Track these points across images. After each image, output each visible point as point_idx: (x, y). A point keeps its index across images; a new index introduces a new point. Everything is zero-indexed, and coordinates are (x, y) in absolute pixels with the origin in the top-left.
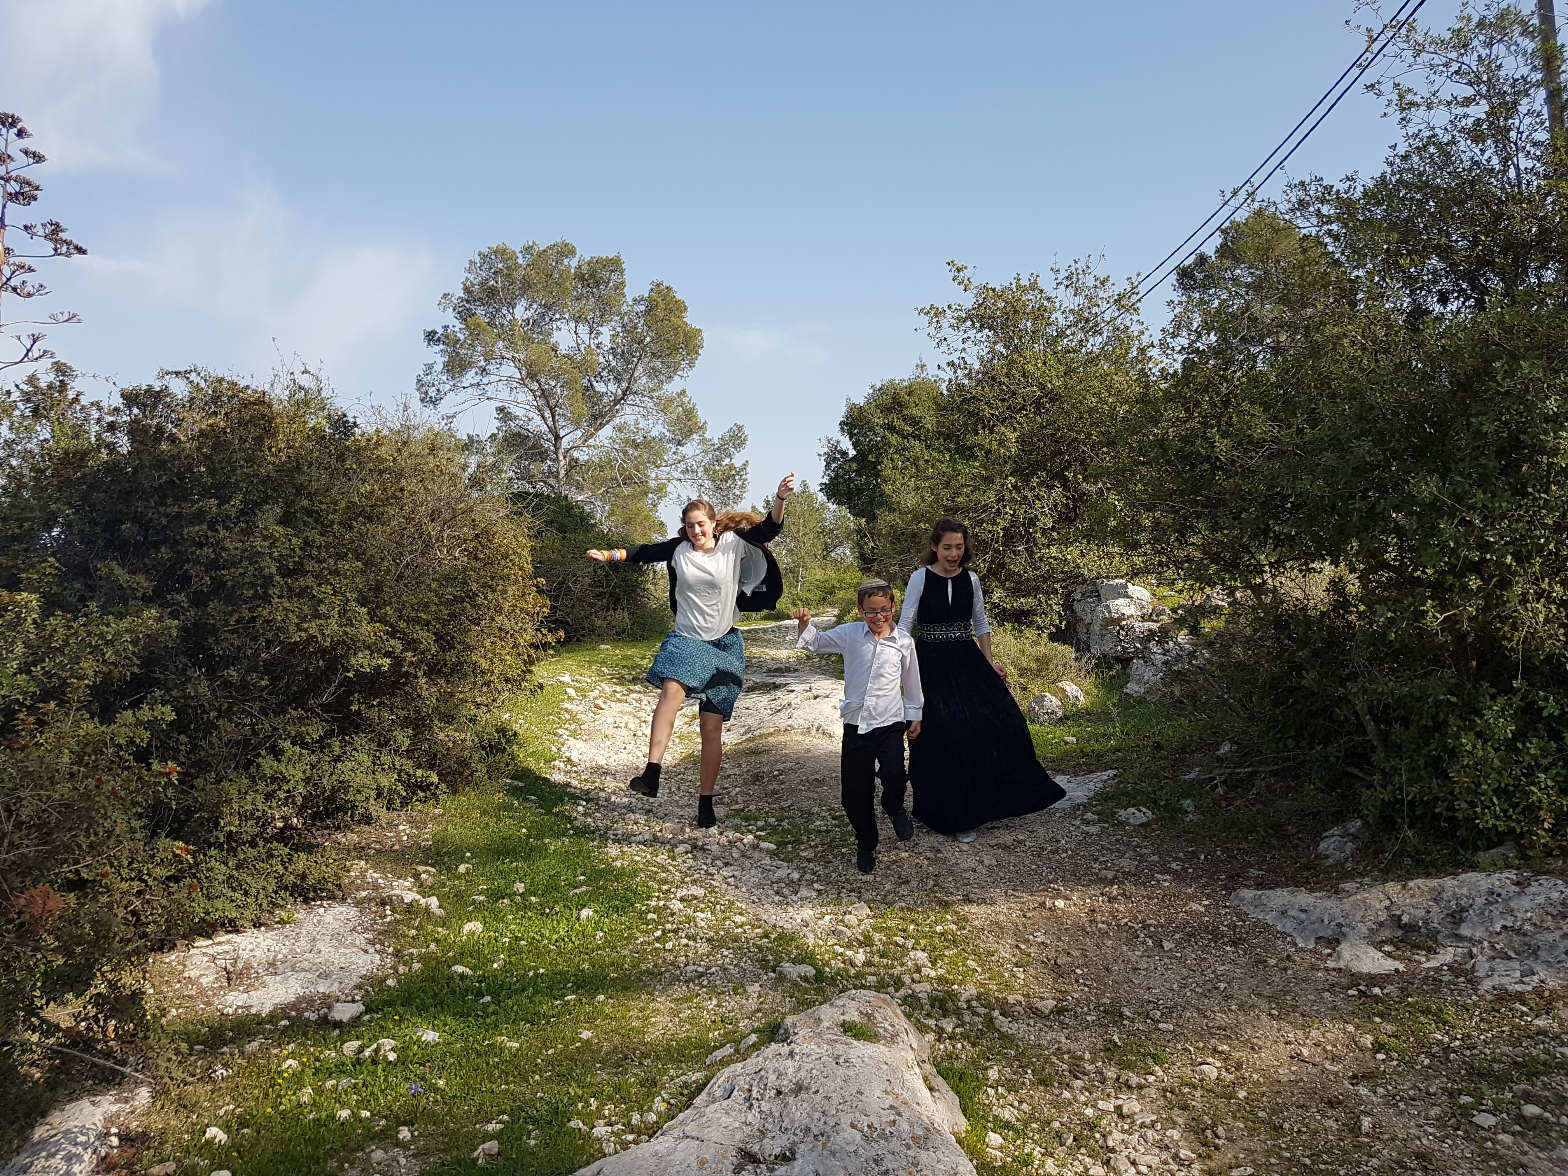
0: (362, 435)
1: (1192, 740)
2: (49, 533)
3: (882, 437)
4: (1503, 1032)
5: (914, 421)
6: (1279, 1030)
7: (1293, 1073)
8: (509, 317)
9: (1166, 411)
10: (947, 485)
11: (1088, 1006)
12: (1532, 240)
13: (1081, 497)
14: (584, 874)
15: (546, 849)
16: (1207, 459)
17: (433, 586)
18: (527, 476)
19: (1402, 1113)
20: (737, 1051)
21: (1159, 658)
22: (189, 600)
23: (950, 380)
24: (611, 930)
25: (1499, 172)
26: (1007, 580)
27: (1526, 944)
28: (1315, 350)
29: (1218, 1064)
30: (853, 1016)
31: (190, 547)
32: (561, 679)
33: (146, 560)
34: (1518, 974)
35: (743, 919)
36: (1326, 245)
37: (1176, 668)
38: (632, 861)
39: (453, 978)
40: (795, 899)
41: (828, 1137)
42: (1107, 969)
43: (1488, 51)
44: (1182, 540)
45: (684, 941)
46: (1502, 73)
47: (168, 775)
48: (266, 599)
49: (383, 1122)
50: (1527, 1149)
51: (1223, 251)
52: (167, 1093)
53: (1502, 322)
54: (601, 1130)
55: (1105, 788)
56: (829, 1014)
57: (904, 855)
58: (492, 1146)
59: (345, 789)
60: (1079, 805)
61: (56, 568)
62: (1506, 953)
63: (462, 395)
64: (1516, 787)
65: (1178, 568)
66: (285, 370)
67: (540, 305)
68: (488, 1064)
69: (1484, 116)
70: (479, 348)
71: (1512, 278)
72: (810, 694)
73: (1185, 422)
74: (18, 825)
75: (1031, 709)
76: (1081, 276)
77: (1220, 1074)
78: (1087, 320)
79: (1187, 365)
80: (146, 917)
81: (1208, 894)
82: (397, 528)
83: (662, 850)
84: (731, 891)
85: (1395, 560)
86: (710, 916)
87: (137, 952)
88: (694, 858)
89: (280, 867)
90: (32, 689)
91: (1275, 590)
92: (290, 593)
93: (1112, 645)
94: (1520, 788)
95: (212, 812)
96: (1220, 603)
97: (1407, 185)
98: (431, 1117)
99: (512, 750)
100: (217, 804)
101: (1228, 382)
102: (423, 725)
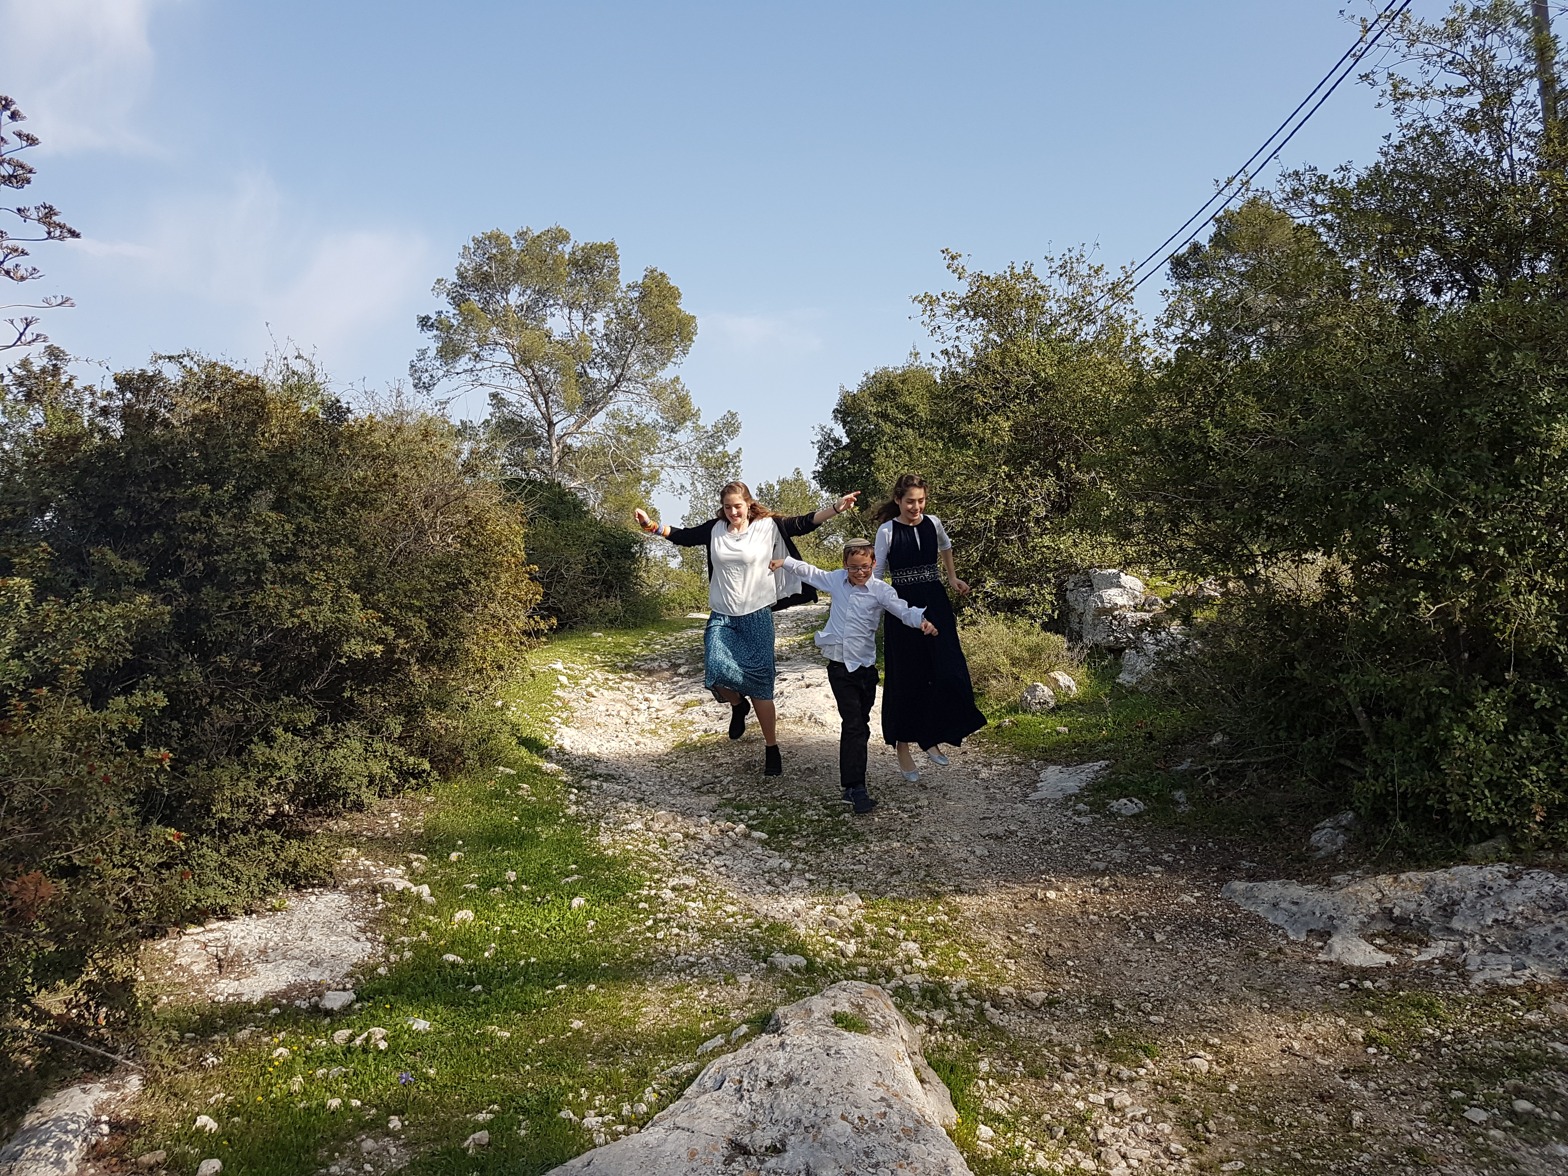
0: (356, 421)
1: (1183, 731)
2: (42, 517)
3: (876, 425)
4: (1495, 1026)
5: (908, 410)
6: (1270, 1024)
7: (1284, 1067)
8: (503, 303)
9: (1159, 400)
10: (941, 473)
11: (1079, 998)
12: (1526, 231)
13: (1075, 486)
14: (575, 863)
15: (538, 837)
16: (1201, 449)
17: (426, 572)
18: (521, 463)
19: (1393, 1107)
20: (728, 1042)
21: (1151, 648)
22: (182, 586)
23: (944, 369)
24: (602, 919)
25: (1492, 162)
26: (1000, 569)
27: (1517, 938)
28: (1309, 341)
29: (1209, 1057)
30: (844, 1007)
31: (183, 532)
32: (554, 666)
33: (138, 545)
34: (1509, 968)
35: (735, 909)
36: (1320, 235)
37: (1168, 658)
38: (624, 850)
39: (445, 967)
40: (786, 888)
41: (819, 1128)
42: (1099, 961)
43: (1481, 42)
44: (1175, 529)
45: (676, 931)
46: (1496, 64)
47: (160, 761)
48: (259, 584)
49: (374, 1111)
50: (1518, 1144)
51: (1217, 240)
52: (158, 1081)
53: (1495, 313)
54: (591, 1120)
55: (1097, 778)
56: (820, 1005)
57: (896, 845)
58: (483, 1136)
59: (337, 776)
60: (1071, 796)
61: (49, 553)
62: (1497, 947)
63: (456, 381)
64: (1508, 779)
65: (1170, 558)
66: (278, 355)
67: (534, 291)
68: (478, 1053)
69: (1478, 107)
70: (473, 334)
71: (1506, 269)
72: (802, 683)
73: (1178, 412)
74: (11, 811)
75: (1023, 699)
76: (1075, 265)
77: (1211, 1068)
78: (1081, 309)
79: (1181, 355)
80: (138, 904)
81: (1199, 886)
82: (390, 514)
83: (654, 839)
84: (723, 880)
85: (1388, 551)
86: (701, 905)
87: (128, 939)
88: (686, 847)
89: (272, 854)
90: (24, 674)
91: (1267, 581)
92: (284, 579)
93: (1104, 635)
94: (1512, 780)
95: (204, 799)
96: (1212, 593)
97: (1401, 175)
98: (422, 1107)
99: (504, 738)
100: (210, 791)
101: (1221, 372)
102: (416, 712)
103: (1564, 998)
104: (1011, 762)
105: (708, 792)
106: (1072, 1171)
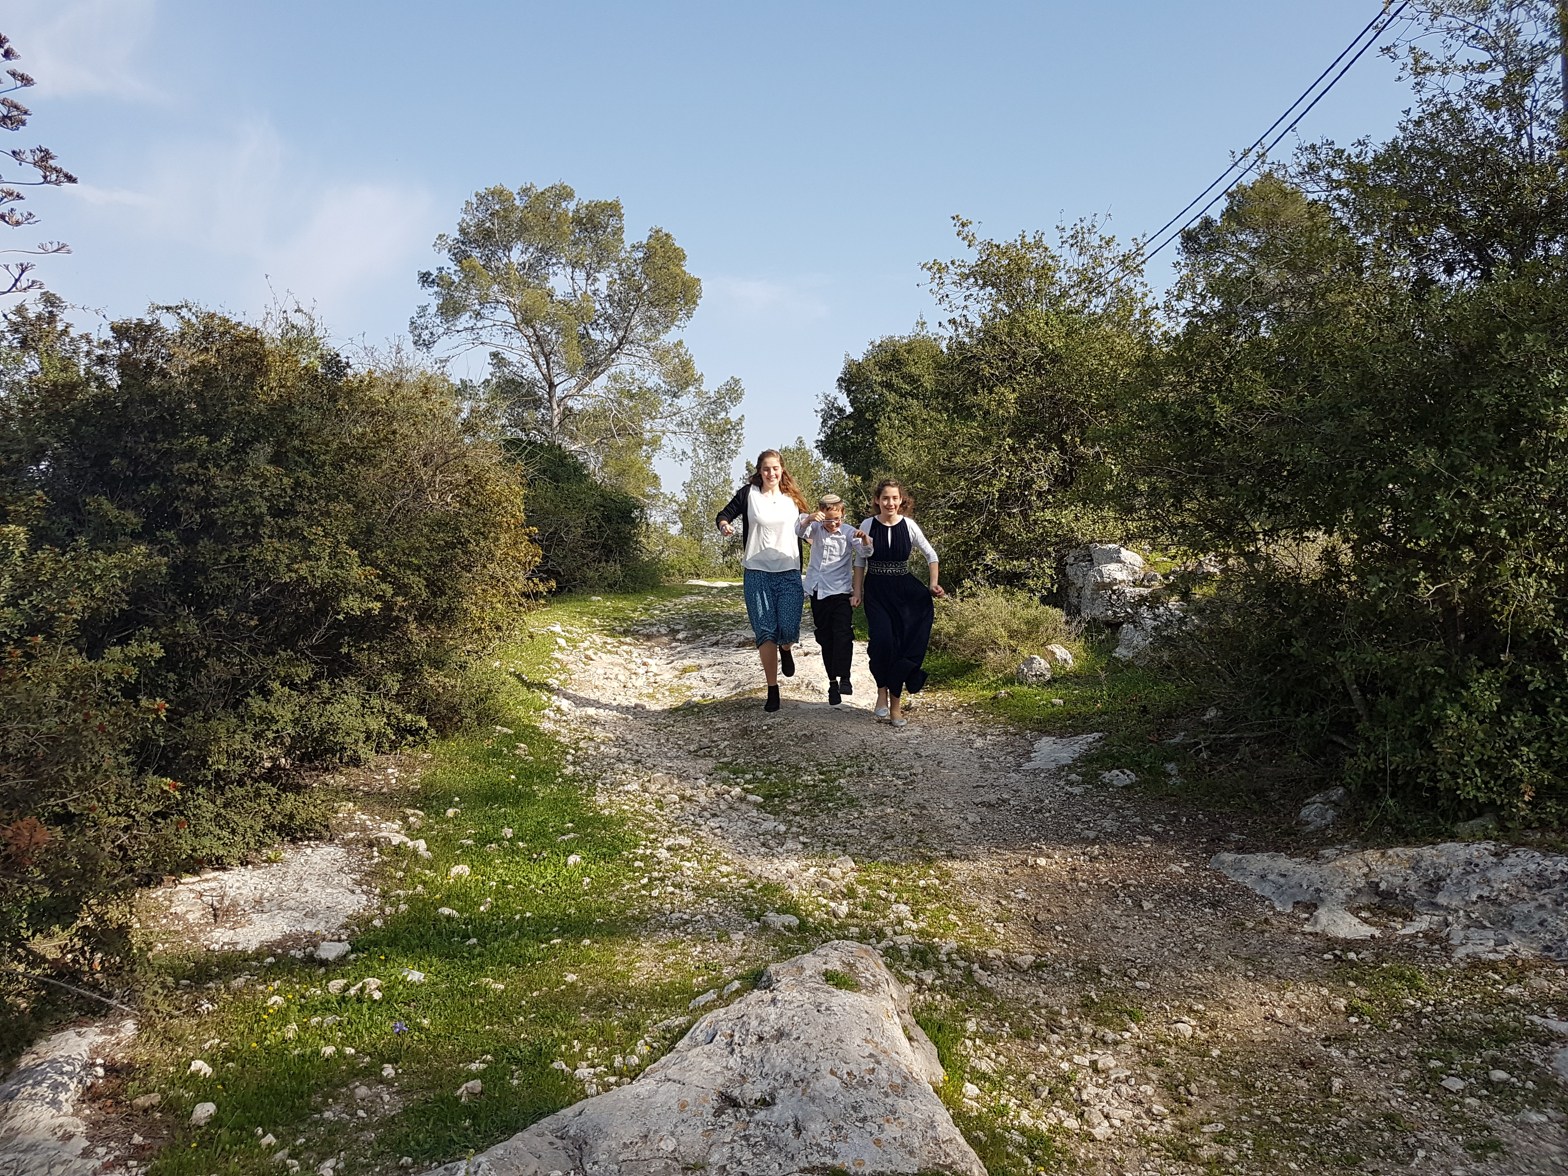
0: (355, 376)
1: (1178, 705)
2: (37, 466)
3: (880, 395)
4: (1475, 999)
5: (913, 380)
6: (1254, 991)
7: (1267, 1033)
8: (505, 260)
9: (1167, 375)
10: (945, 445)
11: (1067, 962)
12: (1542, 212)
13: (1078, 461)
14: (572, 821)
15: (535, 796)
16: (1206, 424)
17: (425, 531)
18: (521, 424)
19: (1372, 1075)
20: (720, 997)
21: (1149, 623)
22: (179, 538)
23: (951, 338)
24: (598, 876)
25: (1512, 141)
26: (1000, 542)
27: (1500, 914)
28: (1319, 317)
29: (1194, 1023)
30: (835, 965)
31: (180, 483)
32: (552, 629)
33: (135, 496)
34: (1492, 943)
35: (729, 869)
36: (1335, 210)
37: (1165, 633)
38: (621, 810)
39: (439, 920)
40: (781, 850)
41: (808, 1083)
42: (1086, 927)
43: (1507, 15)
44: (1178, 506)
45: (670, 889)
46: (1520, 39)
47: (156, 711)
48: (256, 538)
49: (368, 1059)
50: (1492, 1112)
51: (1229, 214)
52: (152, 1025)
53: (1508, 293)
54: (583, 1071)
55: (1090, 750)
56: (811, 963)
57: (889, 810)
58: (476, 1085)
59: (334, 731)
60: (1064, 766)
61: (45, 501)
62: (1481, 922)
63: (456, 339)
64: (1499, 759)
65: (1172, 534)
66: (278, 308)
67: (537, 249)
68: (472, 1005)
69: (1499, 83)
70: (474, 292)
71: (1519, 250)
73: (1185, 387)
74: (6, 757)
75: (1020, 671)
76: (1086, 236)
77: (1194, 1033)
78: (1091, 281)
79: (1190, 329)
80: (134, 852)
81: (1188, 857)
82: (389, 471)
83: (650, 800)
84: (718, 841)
85: (1389, 531)
86: (696, 865)
87: (123, 886)
88: (682, 809)
89: (268, 806)
90: (19, 622)
91: (1268, 558)
92: (281, 533)
93: (1102, 609)
94: (1503, 760)
95: (200, 750)
96: (1212, 569)
97: (1419, 152)
98: (415, 1055)
99: (501, 698)
100: (206, 742)
101: (1230, 347)
102: (413, 670)
103: (1543, 973)
104: (1006, 733)
105: (705, 756)
106: (1055, 1130)
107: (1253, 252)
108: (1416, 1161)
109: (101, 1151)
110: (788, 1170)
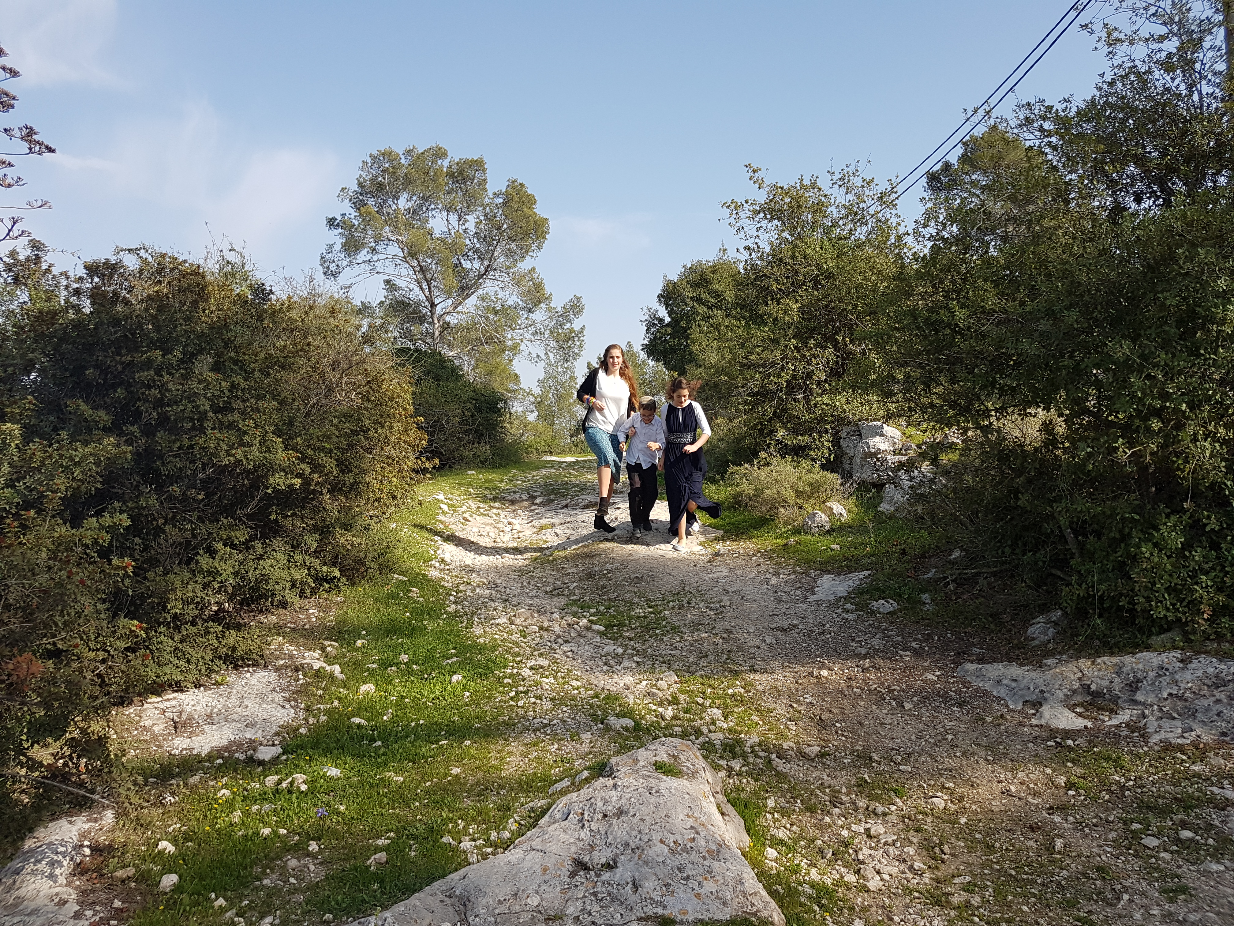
0: (277, 300)
1: (930, 548)
2: (28, 376)
3: (692, 307)
4: (1167, 775)
5: (717, 295)
6: (993, 772)
7: (1003, 805)
8: (394, 207)
9: (917, 287)
10: (743, 346)
11: (845, 751)
12: (1210, 152)
13: (848, 356)
14: (454, 648)
15: (425, 629)
16: (949, 325)
17: (334, 422)
18: (411, 339)
19: (1087, 836)
20: (573, 784)
21: (906, 483)
22: (141, 431)
23: (746, 261)
24: (476, 691)
25: (1185, 96)
26: (788, 422)
27: (1186, 708)
28: (1036, 239)
29: (946, 797)
30: (663, 757)
31: (141, 388)
32: (437, 497)
33: (106, 398)
34: (1180, 730)
35: (579, 683)
36: (1047, 154)
37: (919, 491)
38: (493, 638)
39: (352, 728)
40: (619, 668)
41: (643, 850)
42: (860, 723)
44: (927, 390)
45: (533, 700)
46: (1191, 15)
47: (125, 568)
48: (202, 430)
49: (297, 838)
50: (1181, 863)
51: (964, 159)
52: (127, 815)
53: (1184, 216)
54: (466, 844)
55: (861, 584)
56: (644, 756)
57: (704, 635)
58: (382, 856)
59: (266, 581)
60: (841, 598)
61: (34, 404)
62: (1171, 714)
63: (357, 269)
64: (1183, 586)
65: (923, 413)
66: (216, 248)
67: (419, 197)
68: (379, 794)
69: (1175, 51)
70: (370, 232)
71: (1198, 179)
73: (931, 296)
74: (7, 607)
75: (805, 523)
76: (851, 178)
77: (946, 805)
78: (856, 214)
79: (935, 250)
80: (110, 679)
81: (940, 667)
82: (305, 375)
83: (516, 630)
84: (569, 662)
85: (1094, 407)
86: (553, 681)
87: (102, 706)
88: (541, 637)
89: (215, 641)
90: (15, 500)
91: (999, 430)
92: (221, 426)
93: (869, 474)
94: (1186, 587)
95: (161, 598)
96: (955, 440)
97: (1112, 106)
98: (333, 834)
99: (398, 552)
100: (165, 592)
101: (966, 264)
102: (328, 532)
103: (1221, 753)
104: (795, 572)
105: (559, 595)
106: (838, 883)
107: (983, 189)
108: (1122, 903)
109: (89, 913)
110: (628, 919)
